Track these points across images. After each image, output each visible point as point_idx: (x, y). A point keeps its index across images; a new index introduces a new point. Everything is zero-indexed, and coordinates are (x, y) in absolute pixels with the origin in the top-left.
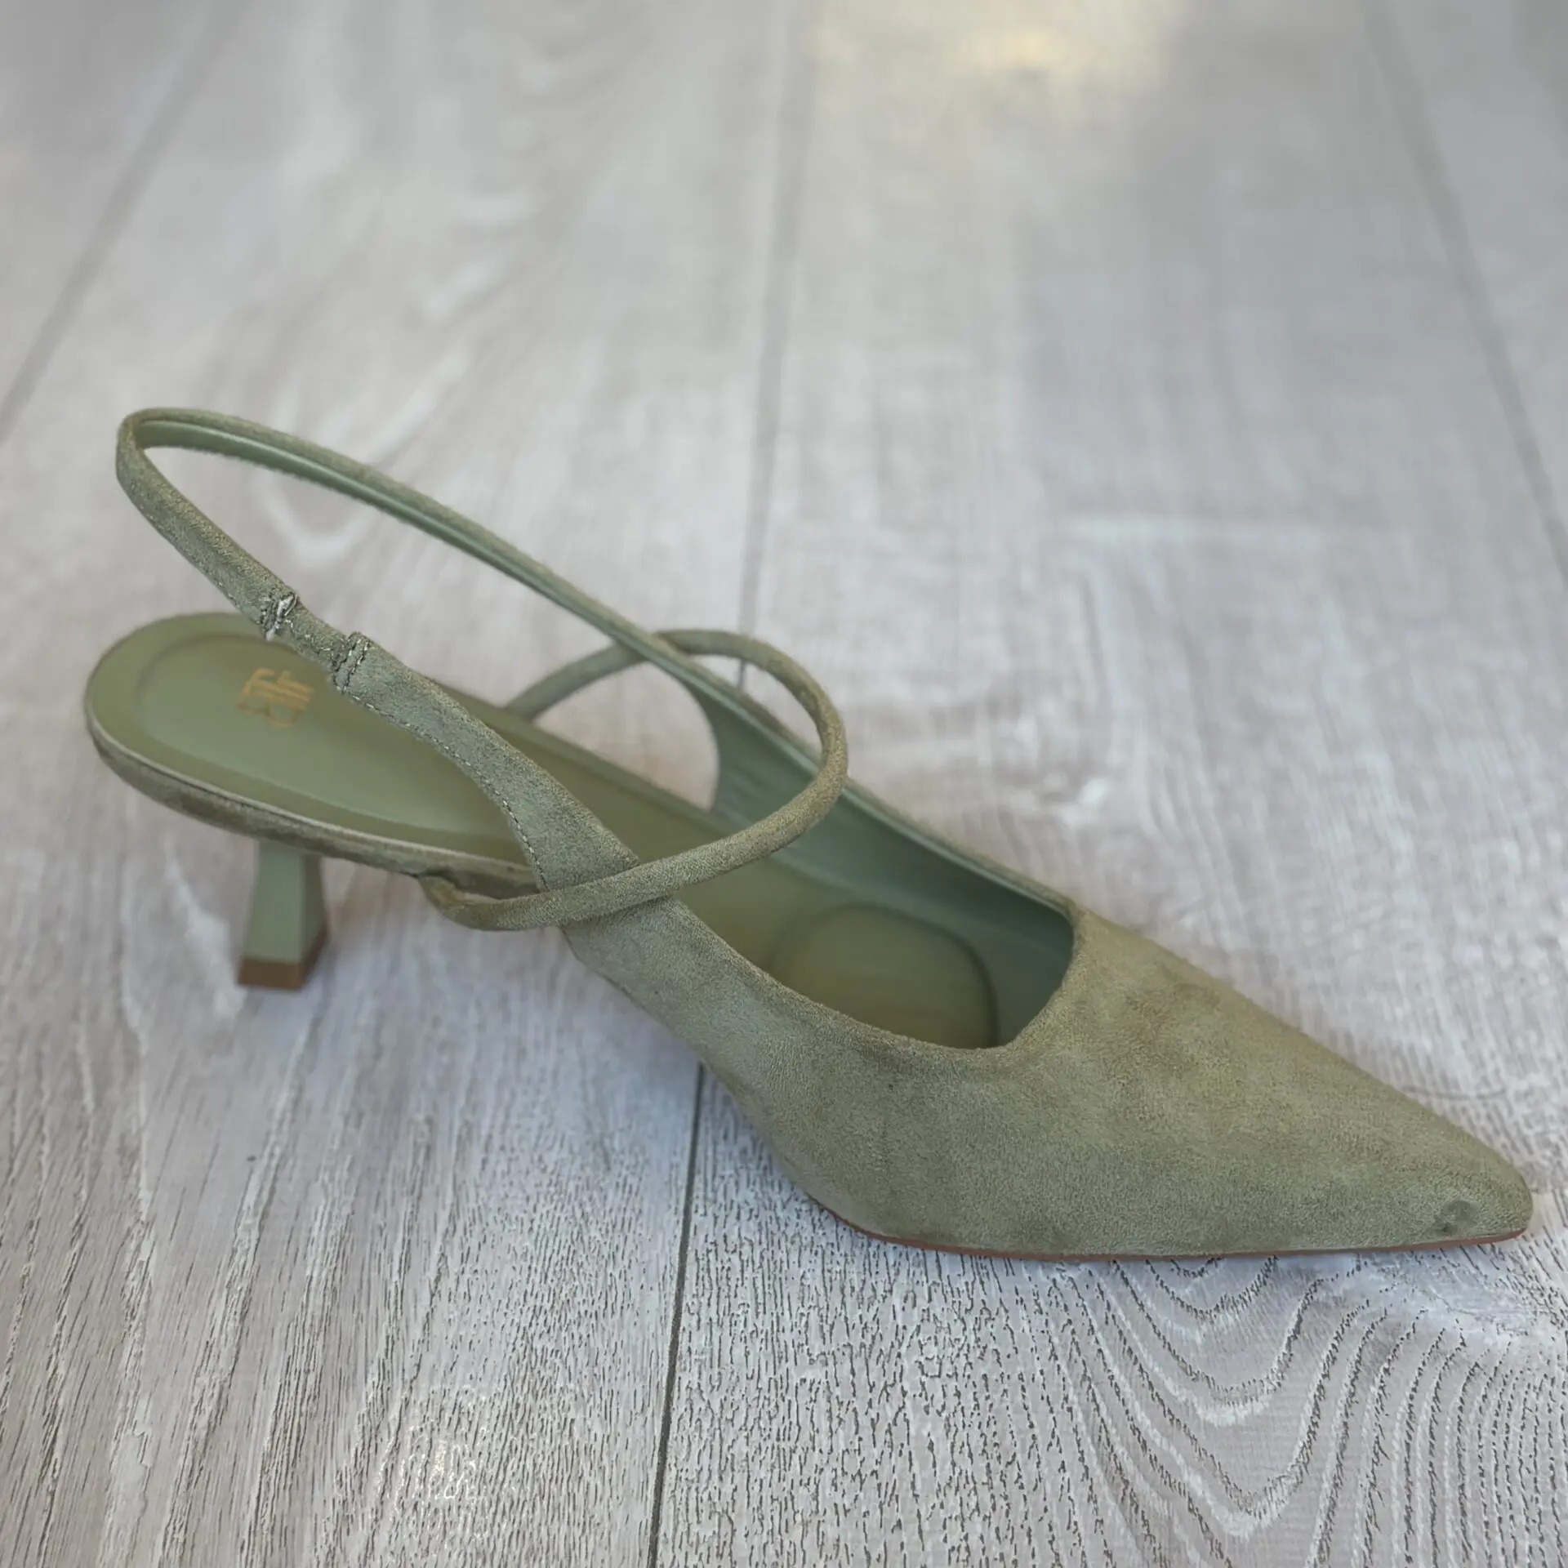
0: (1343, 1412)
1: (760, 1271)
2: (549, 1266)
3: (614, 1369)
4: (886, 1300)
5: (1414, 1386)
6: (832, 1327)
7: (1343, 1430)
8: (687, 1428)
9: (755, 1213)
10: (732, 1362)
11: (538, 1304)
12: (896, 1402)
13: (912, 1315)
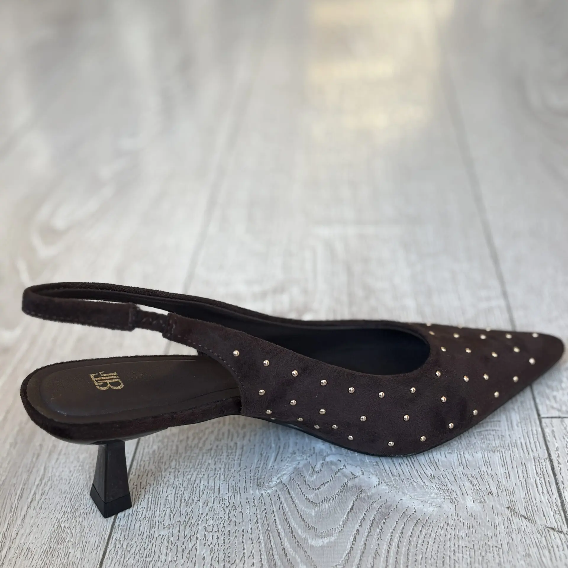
0: (365, 539)
1: (151, 495)
2: (73, 496)
3: (89, 533)
4: (197, 504)
5: (394, 528)
6: (175, 514)
7: (364, 546)
8: (112, 554)
9: (154, 473)
10: (134, 529)
11: (66, 510)
12: (193, 543)
13: (206, 509)
